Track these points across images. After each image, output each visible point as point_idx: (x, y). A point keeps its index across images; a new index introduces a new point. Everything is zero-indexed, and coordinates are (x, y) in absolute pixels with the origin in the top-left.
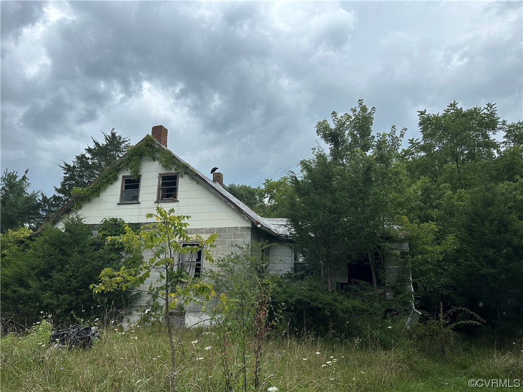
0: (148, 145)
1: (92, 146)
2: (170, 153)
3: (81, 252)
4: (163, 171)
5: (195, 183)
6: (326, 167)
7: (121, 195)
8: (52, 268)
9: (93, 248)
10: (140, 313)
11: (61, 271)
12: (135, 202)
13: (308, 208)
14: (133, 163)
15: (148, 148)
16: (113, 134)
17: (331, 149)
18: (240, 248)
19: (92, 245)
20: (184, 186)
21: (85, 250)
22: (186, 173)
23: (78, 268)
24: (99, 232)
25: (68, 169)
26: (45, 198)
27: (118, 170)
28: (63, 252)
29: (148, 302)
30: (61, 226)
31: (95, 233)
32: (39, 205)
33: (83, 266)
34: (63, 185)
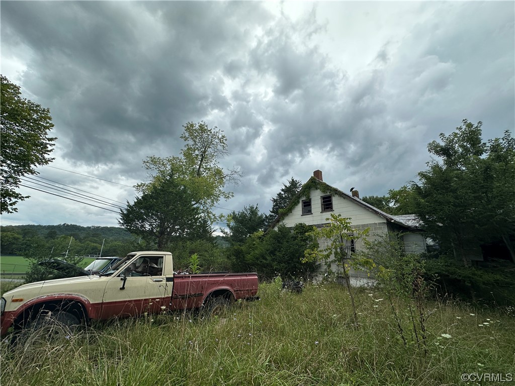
0: (312, 182)
1: (284, 188)
2: (325, 184)
3: (287, 242)
4: (323, 195)
5: (342, 199)
6: (443, 173)
7: (303, 211)
8: (276, 250)
9: (293, 239)
10: (322, 276)
11: (279, 251)
12: (310, 213)
13: (432, 205)
14: (306, 193)
15: (313, 183)
16: (293, 180)
17: (445, 160)
18: (381, 237)
19: (292, 238)
20: (336, 201)
21: (289, 240)
22: (336, 194)
23: (287, 250)
24: (294, 231)
25: (275, 201)
26: (266, 216)
27: (299, 197)
28: (279, 242)
29: (326, 269)
30: (276, 229)
31: (292, 231)
32: (264, 220)
33: (289, 249)
34: (273, 209)
